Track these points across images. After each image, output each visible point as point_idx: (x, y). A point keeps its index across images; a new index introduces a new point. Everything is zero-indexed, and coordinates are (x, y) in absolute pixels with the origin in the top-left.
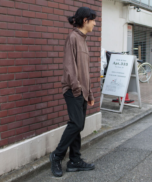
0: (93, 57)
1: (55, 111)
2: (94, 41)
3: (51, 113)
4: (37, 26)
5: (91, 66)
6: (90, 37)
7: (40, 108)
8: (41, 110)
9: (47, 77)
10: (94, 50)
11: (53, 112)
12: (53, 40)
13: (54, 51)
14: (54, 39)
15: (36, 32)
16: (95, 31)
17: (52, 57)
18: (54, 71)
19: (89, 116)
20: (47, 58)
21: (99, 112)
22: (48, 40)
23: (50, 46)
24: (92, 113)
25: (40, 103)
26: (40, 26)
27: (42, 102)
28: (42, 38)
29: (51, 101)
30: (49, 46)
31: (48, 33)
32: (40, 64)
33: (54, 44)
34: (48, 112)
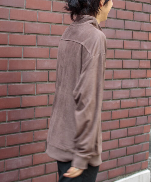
0: (136, 69)
1: (49, 172)
2: (140, 40)
3: (40, 175)
4: (14, 9)
5: (133, 87)
6: (131, 32)
7: (15, 167)
8: (17, 171)
9: (34, 108)
10: (138, 57)
11: (45, 174)
12: (50, 36)
13: (51, 58)
14: (52, 35)
15: (11, 21)
16: (143, 22)
17: (46, 70)
18: (50, 95)
19: (124, 177)
20: (36, 71)
21: (145, 169)
22: (38, 36)
23: (44, 47)
24: (130, 173)
25: (17, 157)
26: (22, 9)
27: (21, 156)
28: (25, 33)
29: (40, 154)
30: (40, 47)
31: (39, 23)
32: (19, 83)
33: (52, 45)
34: (34, 174)
